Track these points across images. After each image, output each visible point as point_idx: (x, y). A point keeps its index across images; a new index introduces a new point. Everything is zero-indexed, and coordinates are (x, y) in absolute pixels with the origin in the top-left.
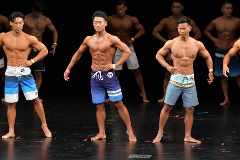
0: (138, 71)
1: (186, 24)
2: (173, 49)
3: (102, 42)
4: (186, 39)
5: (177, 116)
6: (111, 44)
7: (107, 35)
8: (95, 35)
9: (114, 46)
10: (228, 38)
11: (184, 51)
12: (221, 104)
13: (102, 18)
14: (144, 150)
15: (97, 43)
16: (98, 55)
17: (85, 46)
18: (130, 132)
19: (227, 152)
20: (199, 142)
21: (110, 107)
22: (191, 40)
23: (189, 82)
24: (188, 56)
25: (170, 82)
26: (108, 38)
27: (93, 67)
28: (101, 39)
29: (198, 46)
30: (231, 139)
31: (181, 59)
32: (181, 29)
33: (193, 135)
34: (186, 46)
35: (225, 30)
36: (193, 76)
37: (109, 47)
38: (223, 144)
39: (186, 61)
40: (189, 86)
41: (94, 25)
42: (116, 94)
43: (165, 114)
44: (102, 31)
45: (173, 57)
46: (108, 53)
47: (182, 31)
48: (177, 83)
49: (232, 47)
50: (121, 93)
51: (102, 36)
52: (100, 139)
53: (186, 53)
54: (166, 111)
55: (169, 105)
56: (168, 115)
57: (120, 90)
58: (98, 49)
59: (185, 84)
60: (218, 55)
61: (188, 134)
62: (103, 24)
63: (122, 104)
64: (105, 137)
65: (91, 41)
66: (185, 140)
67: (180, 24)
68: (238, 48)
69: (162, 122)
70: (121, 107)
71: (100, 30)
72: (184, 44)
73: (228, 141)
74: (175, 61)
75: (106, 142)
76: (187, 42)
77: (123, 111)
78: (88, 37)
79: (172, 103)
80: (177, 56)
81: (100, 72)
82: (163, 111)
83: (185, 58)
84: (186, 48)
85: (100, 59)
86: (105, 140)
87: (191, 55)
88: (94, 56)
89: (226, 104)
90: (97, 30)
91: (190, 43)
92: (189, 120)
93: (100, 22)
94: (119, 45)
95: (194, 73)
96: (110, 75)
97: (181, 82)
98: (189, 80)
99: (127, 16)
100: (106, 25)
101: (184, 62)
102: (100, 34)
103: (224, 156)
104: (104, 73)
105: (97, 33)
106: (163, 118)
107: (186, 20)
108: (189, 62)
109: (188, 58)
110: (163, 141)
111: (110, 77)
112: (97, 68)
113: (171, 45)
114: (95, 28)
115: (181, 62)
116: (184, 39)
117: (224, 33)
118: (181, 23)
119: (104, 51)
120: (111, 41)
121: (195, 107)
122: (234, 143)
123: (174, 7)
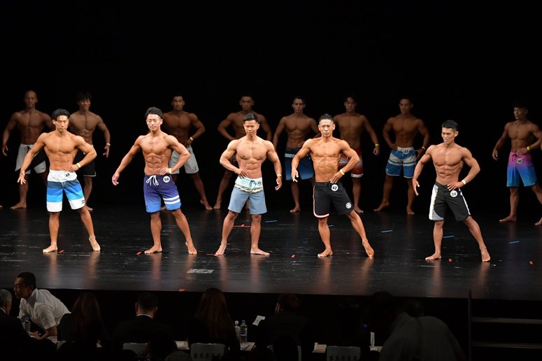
0: (198, 175)
1: (254, 121)
2: (239, 150)
3: (157, 143)
4: (253, 138)
5: (243, 226)
6: (166, 145)
7: (163, 134)
8: (149, 134)
9: (170, 147)
10: (299, 136)
11: (251, 151)
12: (291, 211)
13: (157, 116)
14: (205, 264)
15: (151, 143)
16: (152, 157)
17: (137, 147)
18: (190, 243)
19: (298, 264)
20: (267, 254)
21: (166, 216)
22: (259, 140)
23: (257, 186)
24: (255, 158)
25: (235, 186)
26: (164, 138)
27: (147, 170)
28: (155, 139)
29: (266, 146)
30: (302, 250)
31: (248, 161)
32: (248, 126)
33: (260, 247)
34: (254, 146)
35: (295, 129)
36: (261, 179)
37: (165, 148)
38: (293, 256)
39: (253, 163)
40: (256, 191)
41: (148, 123)
42: (174, 201)
43: (229, 222)
44: (157, 130)
45: (237, 157)
46: (163, 155)
47: (250, 129)
48: (243, 187)
49: (300, 148)
50: (179, 200)
51: (157, 136)
52: (155, 252)
53: (253, 154)
54: (231, 219)
55: (234, 213)
56: (233, 224)
57: (178, 196)
58: (152, 151)
59: (252, 188)
60: (287, 155)
61: (255, 245)
62: (158, 122)
63: (180, 212)
64: (161, 250)
65: (144, 141)
66: (252, 252)
67: (247, 122)
68: (309, 148)
69: (225, 232)
70: (179, 215)
71: (155, 129)
72: (251, 144)
73: (299, 252)
74: (242, 163)
75: (163, 256)
76: (255, 142)
77: (181, 219)
78: (141, 137)
79: (238, 210)
80: (243, 158)
81: (155, 177)
82: (227, 220)
83: (252, 159)
84: (253, 149)
85: (154, 161)
86: (161, 254)
87: (258, 157)
88: (148, 158)
89: (297, 211)
90: (151, 129)
91: (257, 143)
92: (255, 229)
93: (155, 120)
94: (176, 146)
95: (263, 176)
96: (167, 180)
97: (248, 186)
98: (257, 184)
100: (161, 123)
101: (251, 164)
102: (155, 133)
103: (294, 269)
104: (160, 178)
105: (152, 132)
106: (227, 228)
107: (253, 117)
108: (256, 165)
109: (255, 161)
110: (226, 253)
111: (167, 182)
112: (151, 171)
113: (237, 145)
114: (149, 127)
115: (248, 165)
116: (251, 139)
118: (248, 120)
119: (160, 153)
120: (168, 142)
121: (262, 215)
122: (306, 255)
123: (244, 101)
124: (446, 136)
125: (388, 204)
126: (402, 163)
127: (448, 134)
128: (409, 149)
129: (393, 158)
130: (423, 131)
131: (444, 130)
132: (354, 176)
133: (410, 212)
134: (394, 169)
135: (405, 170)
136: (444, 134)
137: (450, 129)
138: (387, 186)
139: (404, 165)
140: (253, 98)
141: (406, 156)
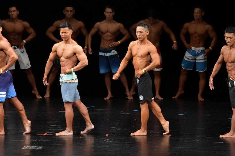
0: (30, 70)
1: (67, 28)
10: (110, 38)
12: (105, 99)
14: (36, 142)
19: (111, 141)
30: (114, 130)
32: (63, 33)
35: (107, 32)
38: (107, 135)
60: (101, 54)
67: (62, 29)
73: (112, 132)
89: (110, 99)
99: (19, 20)
100: (2, 30)
103: (108, 145)
107: (67, 25)
110: (53, 133)
117: (107, 34)
118: (63, 27)
122: (117, 134)
123: (68, 11)
124: (229, 39)
125: (183, 92)
126: (195, 59)
127: (230, 38)
128: (201, 49)
129: (188, 56)
130: (212, 35)
131: (227, 35)
132: (155, 69)
133: (200, 99)
134: (189, 64)
135: (197, 65)
136: (227, 38)
137: (232, 34)
138: (182, 78)
139: (197, 61)
140: (75, 8)
141: (198, 54)
